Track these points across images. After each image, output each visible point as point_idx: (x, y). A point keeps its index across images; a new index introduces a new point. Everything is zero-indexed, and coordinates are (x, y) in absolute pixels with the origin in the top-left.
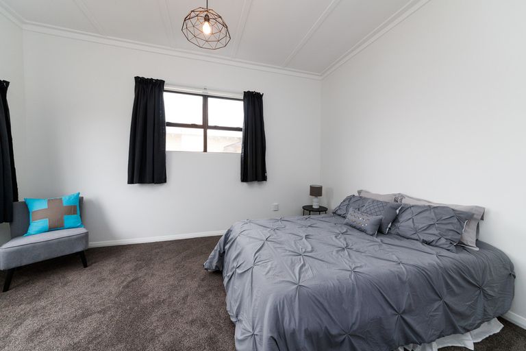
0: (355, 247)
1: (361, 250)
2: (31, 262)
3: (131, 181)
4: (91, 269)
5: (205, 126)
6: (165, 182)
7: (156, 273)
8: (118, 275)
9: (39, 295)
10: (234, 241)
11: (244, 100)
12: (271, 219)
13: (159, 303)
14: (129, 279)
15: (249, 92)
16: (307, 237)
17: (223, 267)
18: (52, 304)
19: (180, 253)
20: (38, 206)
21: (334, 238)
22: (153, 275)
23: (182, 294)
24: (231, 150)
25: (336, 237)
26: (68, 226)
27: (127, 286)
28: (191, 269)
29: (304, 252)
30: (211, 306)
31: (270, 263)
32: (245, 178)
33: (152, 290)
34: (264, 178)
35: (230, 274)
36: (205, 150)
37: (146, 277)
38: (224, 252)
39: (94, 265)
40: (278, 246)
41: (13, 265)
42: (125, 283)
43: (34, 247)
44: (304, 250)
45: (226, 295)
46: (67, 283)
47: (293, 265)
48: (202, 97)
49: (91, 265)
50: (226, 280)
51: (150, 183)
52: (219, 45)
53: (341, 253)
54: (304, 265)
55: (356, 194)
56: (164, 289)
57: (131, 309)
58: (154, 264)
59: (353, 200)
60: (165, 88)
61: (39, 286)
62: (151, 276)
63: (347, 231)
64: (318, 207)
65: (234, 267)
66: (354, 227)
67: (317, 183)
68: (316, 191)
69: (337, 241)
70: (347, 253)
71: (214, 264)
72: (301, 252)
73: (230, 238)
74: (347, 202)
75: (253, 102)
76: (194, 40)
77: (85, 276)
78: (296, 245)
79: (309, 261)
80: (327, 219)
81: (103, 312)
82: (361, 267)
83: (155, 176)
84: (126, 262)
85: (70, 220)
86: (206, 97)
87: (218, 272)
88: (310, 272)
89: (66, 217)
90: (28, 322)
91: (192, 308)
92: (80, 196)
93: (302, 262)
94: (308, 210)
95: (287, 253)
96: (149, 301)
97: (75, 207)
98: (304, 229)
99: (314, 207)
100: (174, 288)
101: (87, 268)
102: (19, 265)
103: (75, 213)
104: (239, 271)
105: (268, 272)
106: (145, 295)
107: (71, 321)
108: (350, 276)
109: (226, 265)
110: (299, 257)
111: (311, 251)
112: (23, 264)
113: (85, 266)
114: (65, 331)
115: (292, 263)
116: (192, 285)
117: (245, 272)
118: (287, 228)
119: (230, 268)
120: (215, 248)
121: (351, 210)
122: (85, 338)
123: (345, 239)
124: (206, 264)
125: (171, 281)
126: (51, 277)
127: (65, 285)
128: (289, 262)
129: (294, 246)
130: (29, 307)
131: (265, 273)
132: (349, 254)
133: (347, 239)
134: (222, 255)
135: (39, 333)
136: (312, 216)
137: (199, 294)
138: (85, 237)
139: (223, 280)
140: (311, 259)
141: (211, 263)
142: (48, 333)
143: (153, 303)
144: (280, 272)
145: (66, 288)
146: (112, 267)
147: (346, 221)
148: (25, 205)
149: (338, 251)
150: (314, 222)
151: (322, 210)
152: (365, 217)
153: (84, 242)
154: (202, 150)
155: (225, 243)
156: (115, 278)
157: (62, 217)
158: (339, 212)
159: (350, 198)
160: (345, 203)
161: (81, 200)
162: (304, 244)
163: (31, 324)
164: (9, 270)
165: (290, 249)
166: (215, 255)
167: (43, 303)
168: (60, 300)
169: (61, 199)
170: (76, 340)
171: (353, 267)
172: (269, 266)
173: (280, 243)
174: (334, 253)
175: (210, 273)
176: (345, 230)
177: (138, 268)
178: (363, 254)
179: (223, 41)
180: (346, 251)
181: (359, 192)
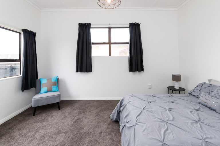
0: (206, 122)
1: (211, 125)
2: (41, 105)
3: (77, 71)
4: (61, 111)
5: (110, 43)
6: (92, 71)
7: (88, 117)
8: (71, 115)
9: (44, 120)
10: (125, 106)
11: (130, 28)
12: (146, 95)
13: (88, 134)
14: (76, 118)
15: (132, 23)
16: (170, 110)
17: (119, 119)
18: (48, 125)
19: (98, 108)
20: (44, 81)
21: (189, 113)
22: (86, 118)
23: (99, 131)
24: (123, 54)
25: (191, 112)
26: (53, 91)
27: (75, 122)
28: (103, 117)
29: (168, 120)
30: (113, 141)
31: (145, 125)
32: (131, 69)
33: (85, 126)
34: (142, 70)
35: (123, 125)
36: (110, 55)
37: (83, 118)
38: (120, 111)
39: (62, 109)
40: (151, 113)
41: (36, 106)
42: (74, 120)
43: (42, 99)
44: (167, 119)
45: (121, 136)
46: (53, 116)
47: (160, 128)
48: (108, 29)
49: (61, 109)
50: (121, 128)
51: (85, 72)
52: (115, 6)
53: (195, 125)
54: (167, 130)
55: (207, 82)
56: (91, 127)
57: (77, 134)
58: (86, 112)
59: (204, 86)
60: (91, 26)
61: (44, 115)
62: (85, 118)
63: (199, 109)
64: (178, 88)
65: (125, 122)
66: (206, 106)
67: (177, 73)
68: (177, 78)
69: (192, 115)
70: (199, 126)
71: (115, 117)
72: (165, 120)
73: (123, 104)
74: (199, 87)
75: (135, 28)
76: (103, 6)
77: (59, 114)
78: (162, 114)
79: (171, 127)
80: (185, 98)
81: (66, 133)
82: (211, 138)
83: (87, 69)
84: (75, 109)
85: (54, 88)
86: (110, 29)
87: (117, 121)
88: (171, 135)
89: (53, 87)
90: (40, 131)
91: (104, 140)
92: (58, 77)
93: (166, 127)
94: (172, 90)
95: (156, 119)
96: (84, 131)
97: (56, 82)
98: (168, 103)
99: (175, 88)
100: (95, 127)
101: (60, 110)
102: (38, 106)
103: (56, 85)
104: (128, 125)
105: (144, 131)
106: (83, 128)
107: (54, 134)
108: (202, 144)
109: (121, 119)
110: (164, 123)
111: (173, 120)
112: (39, 106)
113: (59, 109)
114: (52, 139)
115: (159, 127)
116: (104, 126)
117: (131, 126)
118: (156, 102)
119: (123, 121)
120: (115, 109)
121: (203, 94)
122: (59, 144)
123: (198, 115)
124: (111, 116)
125: (94, 122)
126: (48, 112)
127: (52, 117)
128: (158, 126)
129: (161, 116)
130: (41, 124)
131: (142, 131)
132: (201, 127)
133: (200, 115)
134: (119, 113)
135: (44, 137)
136: (174, 95)
137: (107, 132)
138: (59, 96)
139: (119, 127)
140: (172, 126)
141: (113, 116)
142: (46, 138)
143: (86, 133)
144: (151, 132)
145: (52, 118)
146: (69, 111)
147: (199, 101)
148: (40, 81)
149: (192, 123)
150: (175, 99)
151: (181, 90)
152: (214, 100)
153: (59, 99)
154: (108, 55)
155: (121, 106)
156: (70, 117)
157: (51, 87)
158: (193, 94)
159: (202, 85)
160: (198, 88)
161: (58, 79)
162: (167, 114)
163: (41, 132)
164: (35, 107)
165: (158, 117)
166: (115, 112)
167: (45, 124)
168: (50, 124)
169: (51, 79)
170: (56, 144)
171: (204, 137)
172: (145, 127)
173: (152, 112)
174: (189, 124)
175: (113, 121)
176: (198, 108)
177: (80, 113)
178: (213, 128)
179: (117, 4)
180: (198, 124)
181: (210, 81)
